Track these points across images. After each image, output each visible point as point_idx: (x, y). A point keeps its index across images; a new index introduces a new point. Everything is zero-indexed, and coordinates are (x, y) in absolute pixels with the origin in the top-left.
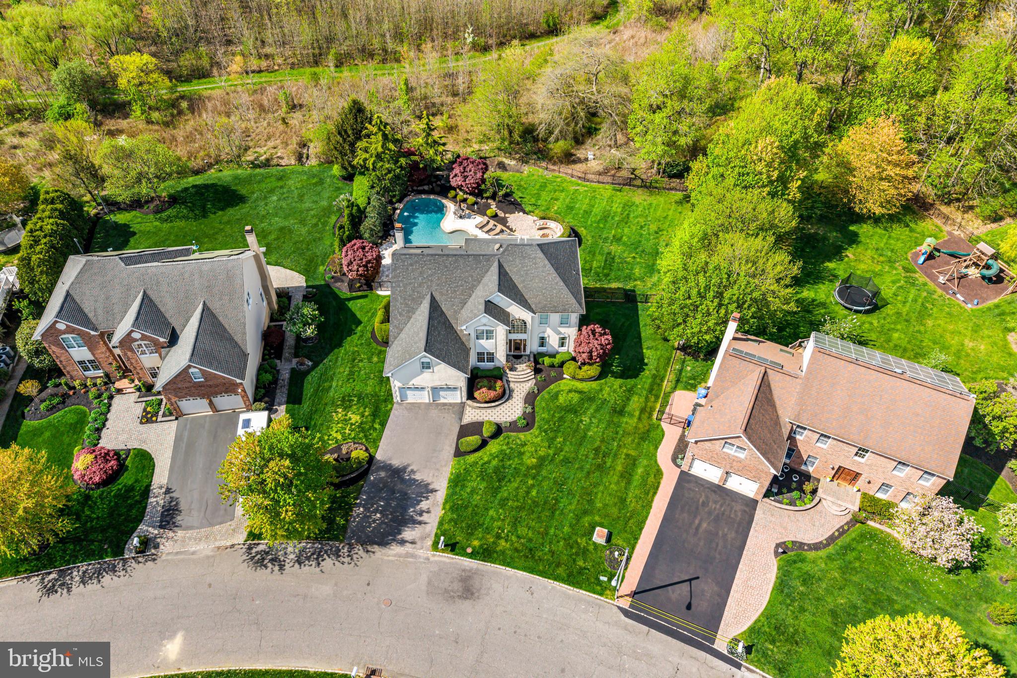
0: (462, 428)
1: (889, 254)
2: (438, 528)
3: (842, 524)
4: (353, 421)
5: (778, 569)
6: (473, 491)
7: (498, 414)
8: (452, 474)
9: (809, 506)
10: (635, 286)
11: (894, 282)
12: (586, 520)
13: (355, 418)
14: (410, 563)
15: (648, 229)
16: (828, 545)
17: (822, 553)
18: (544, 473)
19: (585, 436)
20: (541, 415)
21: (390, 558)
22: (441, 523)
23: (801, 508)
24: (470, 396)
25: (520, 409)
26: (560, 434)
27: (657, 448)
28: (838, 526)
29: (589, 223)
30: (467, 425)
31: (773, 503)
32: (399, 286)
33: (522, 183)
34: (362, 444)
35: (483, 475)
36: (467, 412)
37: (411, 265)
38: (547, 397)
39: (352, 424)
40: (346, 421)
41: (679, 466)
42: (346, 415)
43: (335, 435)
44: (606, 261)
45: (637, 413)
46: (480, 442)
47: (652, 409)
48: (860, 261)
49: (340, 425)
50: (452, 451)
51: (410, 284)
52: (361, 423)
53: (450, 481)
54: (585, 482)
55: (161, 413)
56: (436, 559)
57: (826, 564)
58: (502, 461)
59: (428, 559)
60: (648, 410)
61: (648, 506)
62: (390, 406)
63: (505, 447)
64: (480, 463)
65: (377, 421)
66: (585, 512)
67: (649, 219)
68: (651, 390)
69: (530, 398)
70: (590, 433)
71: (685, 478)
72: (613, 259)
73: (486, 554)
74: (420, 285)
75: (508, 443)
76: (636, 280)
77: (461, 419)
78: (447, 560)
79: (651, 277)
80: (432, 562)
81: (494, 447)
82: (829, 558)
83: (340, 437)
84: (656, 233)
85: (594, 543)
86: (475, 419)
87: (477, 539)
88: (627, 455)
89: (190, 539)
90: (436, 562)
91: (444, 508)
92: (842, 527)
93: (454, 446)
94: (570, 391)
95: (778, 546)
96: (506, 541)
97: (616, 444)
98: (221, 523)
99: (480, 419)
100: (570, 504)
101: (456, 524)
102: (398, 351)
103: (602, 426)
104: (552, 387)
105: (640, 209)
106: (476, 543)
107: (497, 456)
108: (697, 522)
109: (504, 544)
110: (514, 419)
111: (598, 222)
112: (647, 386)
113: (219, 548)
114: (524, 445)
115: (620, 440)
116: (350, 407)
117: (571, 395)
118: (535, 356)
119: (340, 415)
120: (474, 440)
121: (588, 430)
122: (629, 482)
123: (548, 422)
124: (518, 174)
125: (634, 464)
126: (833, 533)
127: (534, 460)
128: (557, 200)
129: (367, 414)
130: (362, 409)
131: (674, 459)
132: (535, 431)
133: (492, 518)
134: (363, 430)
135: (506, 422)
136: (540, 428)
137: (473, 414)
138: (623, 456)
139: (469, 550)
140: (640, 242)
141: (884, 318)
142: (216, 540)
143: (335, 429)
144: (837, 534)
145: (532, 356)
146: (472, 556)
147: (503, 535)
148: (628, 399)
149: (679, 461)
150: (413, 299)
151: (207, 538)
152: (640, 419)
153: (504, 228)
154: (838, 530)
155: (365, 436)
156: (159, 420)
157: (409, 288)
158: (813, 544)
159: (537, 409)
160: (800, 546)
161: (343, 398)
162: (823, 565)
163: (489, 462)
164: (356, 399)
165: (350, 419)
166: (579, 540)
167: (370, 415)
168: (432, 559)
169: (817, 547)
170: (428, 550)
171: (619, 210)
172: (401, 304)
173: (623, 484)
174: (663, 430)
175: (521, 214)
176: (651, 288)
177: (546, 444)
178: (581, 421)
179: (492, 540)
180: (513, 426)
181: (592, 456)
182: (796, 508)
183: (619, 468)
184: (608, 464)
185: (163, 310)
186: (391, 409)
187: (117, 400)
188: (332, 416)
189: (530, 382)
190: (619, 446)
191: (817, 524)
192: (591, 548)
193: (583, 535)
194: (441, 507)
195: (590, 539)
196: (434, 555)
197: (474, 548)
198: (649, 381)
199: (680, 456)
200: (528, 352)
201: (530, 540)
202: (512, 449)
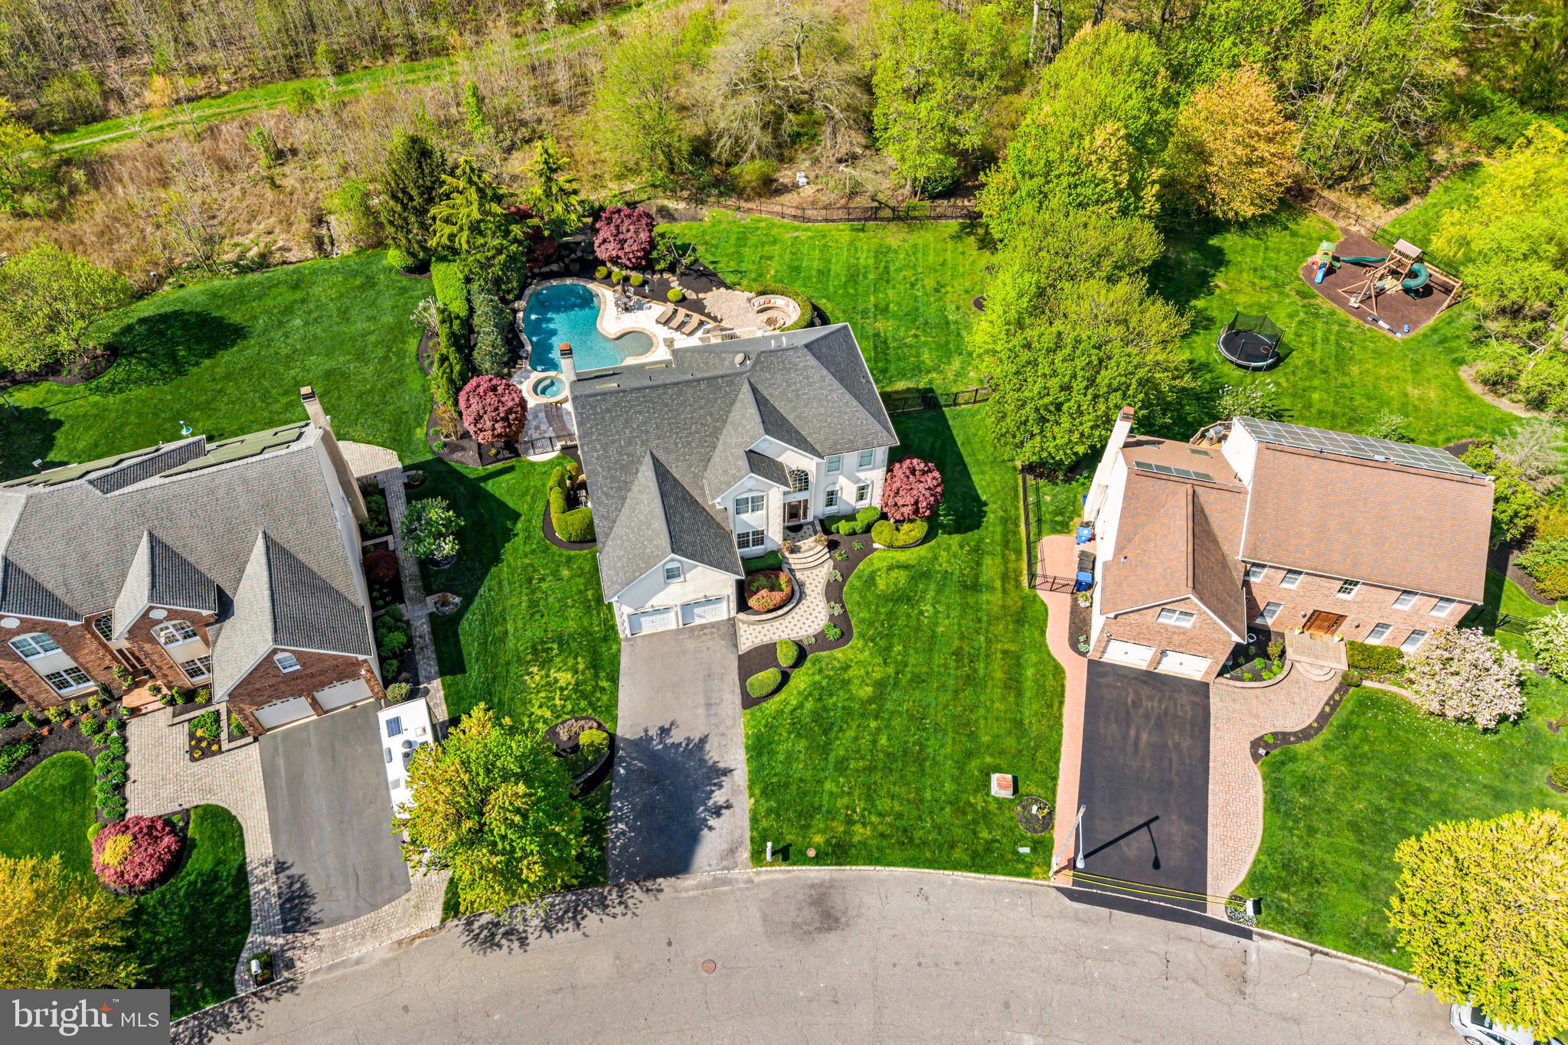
0: (741, 658)
1: (1273, 274)
2: (752, 829)
3: (1330, 693)
4: (562, 683)
5: (1264, 779)
6: (790, 757)
7: (791, 626)
8: (748, 737)
9: (1280, 677)
10: (931, 382)
11: (1291, 316)
12: (974, 766)
13: (565, 678)
14: (725, 893)
15: (923, 286)
16: (1320, 728)
17: (1317, 742)
18: (889, 706)
19: (934, 636)
20: (858, 617)
21: (691, 893)
22: (754, 820)
23: (1271, 682)
24: (743, 606)
25: (824, 612)
26: (895, 640)
27: (1043, 632)
28: (1326, 698)
29: (831, 290)
30: (749, 653)
31: (1231, 682)
32: (595, 450)
33: (708, 238)
34: (587, 718)
35: (798, 728)
36: (742, 632)
37: (608, 411)
38: (858, 584)
39: (562, 689)
40: (550, 685)
41: (1083, 654)
42: (548, 676)
43: (539, 712)
44: (876, 348)
45: (998, 583)
46: (779, 678)
47: (1018, 574)
48: (1238, 291)
49: (543, 694)
50: (738, 701)
51: (613, 442)
52: (577, 684)
53: (748, 749)
54: (955, 706)
55: (224, 736)
56: (763, 877)
57: (1326, 757)
58: (820, 699)
59: (750, 881)
60: (1012, 575)
61: (1057, 723)
62: (615, 647)
63: (817, 678)
64: (789, 708)
65: (602, 674)
66: (969, 754)
67: (920, 270)
68: (1006, 544)
69: (834, 592)
70: (940, 629)
71: (1097, 671)
72: (885, 342)
73: (838, 852)
74: (629, 442)
75: (821, 671)
76: (929, 372)
77: (736, 646)
78: (781, 876)
79: (949, 363)
80: (758, 885)
81: (801, 680)
82: (1327, 747)
83: (548, 714)
84: (937, 291)
85: (996, 799)
86: (758, 642)
87: (818, 832)
88: (1005, 652)
89: (344, 938)
90: (765, 883)
91: (752, 795)
92: (1332, 697)
93: (738, 691)
94: (890, 568)
95: (1255, 744)
96: (864, 825)
97: (982, 639)
98: (390, 901)
99: (766, 640)
100: (942, 746)
101: (778, 815)
102: (620, 558)
103: (954, 613)
104: (861, 566)
105: (902, 256)
106: (818, 839)
107: (810, 694)
108: (1132, 733)
109: (861, 831)
110: (819, 629)
111: (845, 286)
112: (998, 538)
113: (400, 943)
114: (846, 668)
115: (987, 631)
116: (551, 660)
117: (894, 574)
118: (822, 522)
119: (537, 678)
120: (768, 677)
121: (937, 624)
122: (1019, 694)
123: (871, 624)
124: (696, 224)
125: (1019, 665)
126: (1323, 709)
127: (869, 689)
128: (770, 258)
129: (581, 667)
130: (571, 662)
131: (1074, 645)
132: (856, 642)
133: (831, 794)
134: (584, 696)
135: (808, 637)
136: (862, 635)
137: (753, 634)
138: (999, 656)
139: (812, 853)
140: (917, 309)
141: (1294, 373)
142: (390, 930)
143: (537, 704)
144: (1327, 709)
145: (817, 523)
146: (819, 859)
147: (856, 818)
148: (979, 564)
149: (1082, 647)
150: (623, 467)
151: (373, 931)
152: (1004, 591)
153: (703, 318)
154: (1327, 704)
155: (590, 704)
156: (225, 746)
157: (612, 450)
158: (1301, 731)
159: (848, 607)
160: (1282, 738)
161: (534, 647)
162: (1322, 759)
163: (801, 706)
164: (555, 646)
165: (556, 681)
166: (972, 800)
167: (587, 668)
168: (757, 880)
169: (1306, 734)
170: (747, 867)
171: (871, 261)
172: (605, 478)
173: (1011, 699)
174: (1043, 602)
175: (722, 290)
176: (955, 381)
177: (879, 660)
178: (921, 613)
179: (842, 829)
180: (821, 641)
181: (952, 664)
182: (1264, 684)
183: (999, 675)
184: (981, 672)
185: (191, 559)
186: (619, 651)
187: (134, 727)
188: (524, 682)
189: (826, 565)
190: (989, 641)
191: (1297, 700)
192: (993, 807)
193: (976, 791)
194: (747, 793)
195: (988, 794)
196: (758, 873)
197: (818, 848)
198: (999, 529)
199: (1082, 639)
200: (810, 518)
201: (899, 816)
202: (829, 677)
